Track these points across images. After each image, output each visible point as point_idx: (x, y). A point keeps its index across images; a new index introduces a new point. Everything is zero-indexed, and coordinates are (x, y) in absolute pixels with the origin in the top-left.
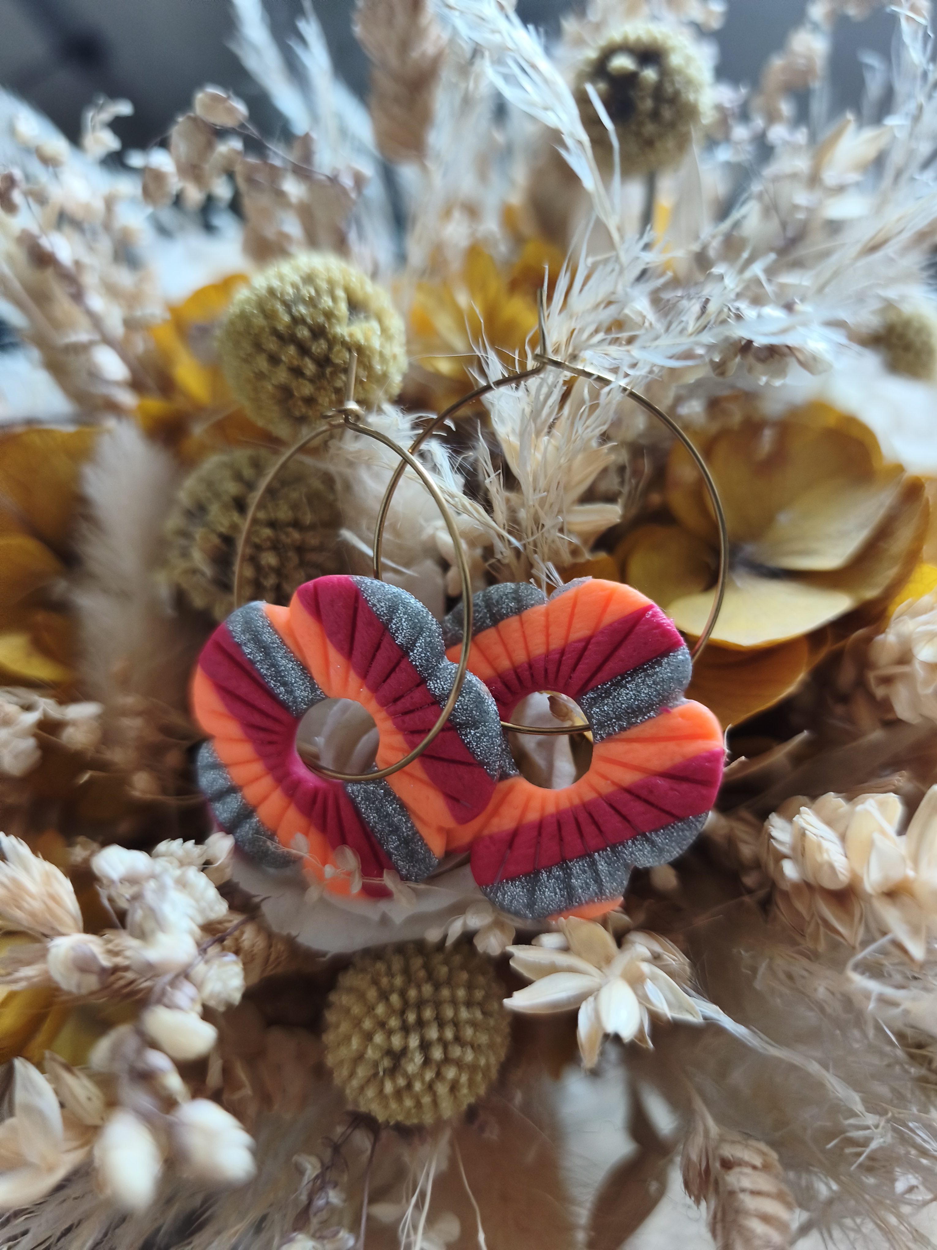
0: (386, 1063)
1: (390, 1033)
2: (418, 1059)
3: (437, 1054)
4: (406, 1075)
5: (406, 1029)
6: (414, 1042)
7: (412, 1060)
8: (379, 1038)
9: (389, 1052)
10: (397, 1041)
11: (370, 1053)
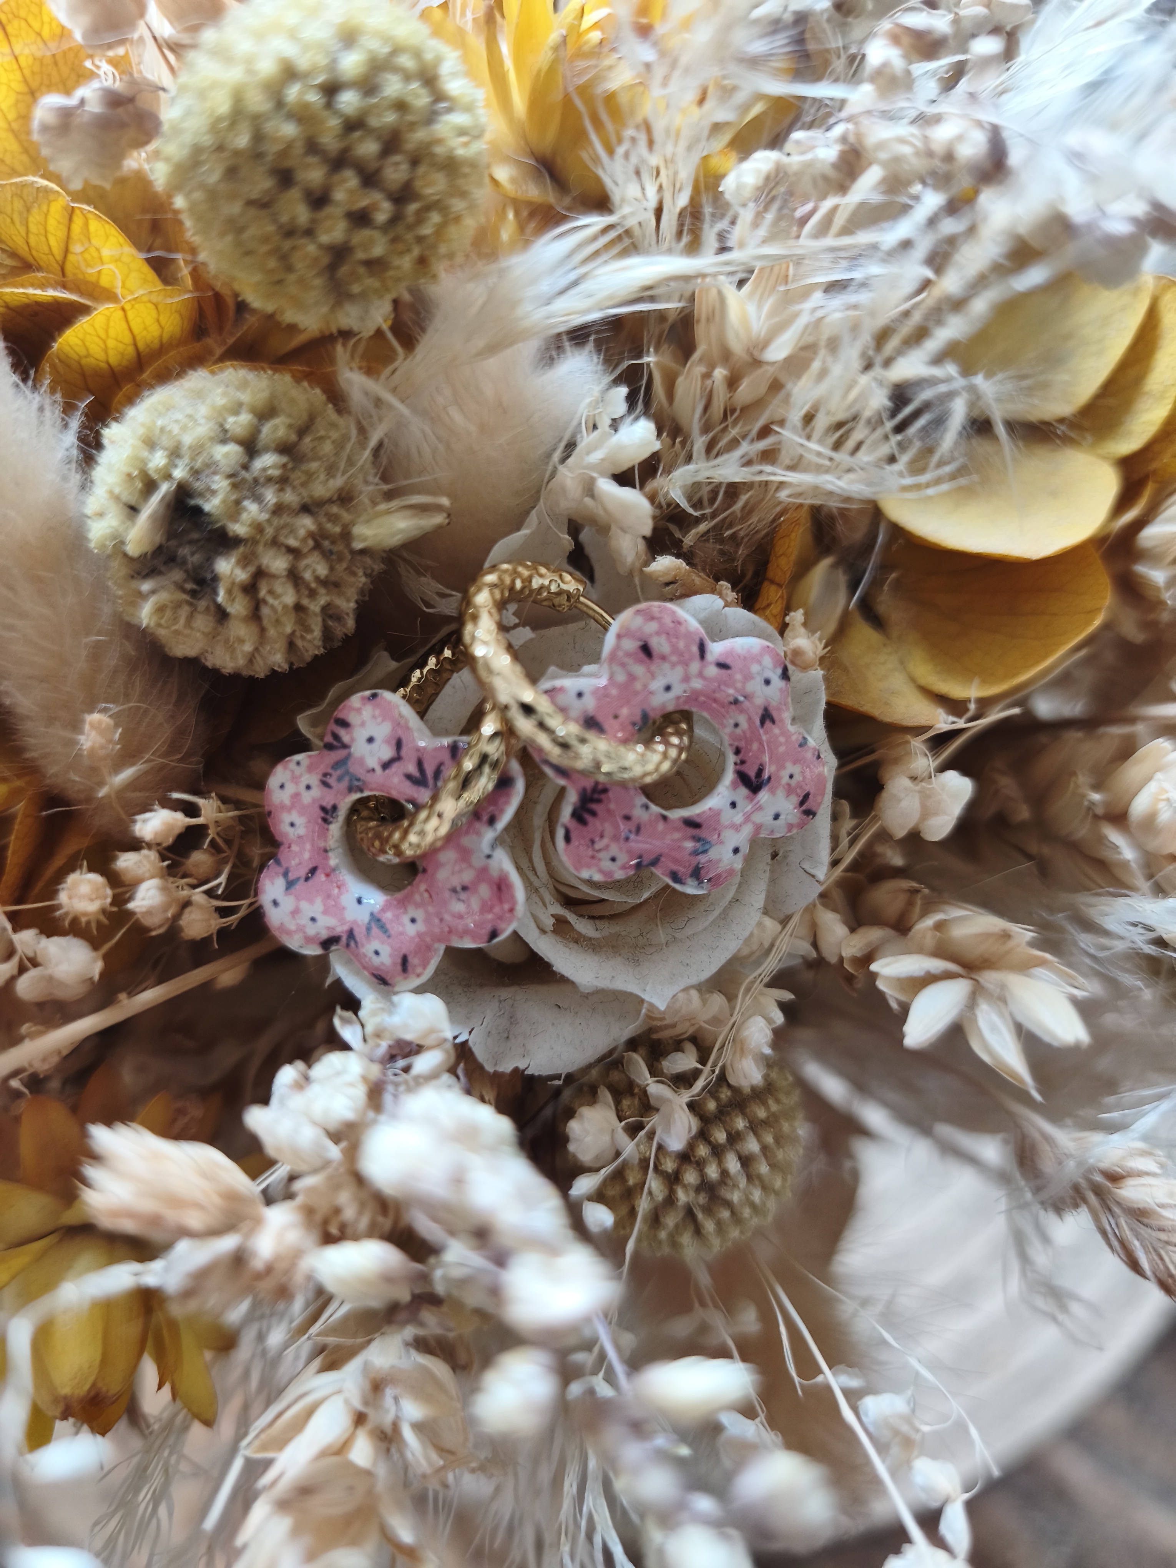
0: (702, 1199)
1: (700, 1165)
2: (743, 1182)
3: (763, 1168)
4: (728, 1204)
5: (718, 1152)
6: (733, 1164)
7: (735, 1186)
8: (691, 1177)
9: (706, 1187)
10: (712, 1172)
11: (682, 1196)
